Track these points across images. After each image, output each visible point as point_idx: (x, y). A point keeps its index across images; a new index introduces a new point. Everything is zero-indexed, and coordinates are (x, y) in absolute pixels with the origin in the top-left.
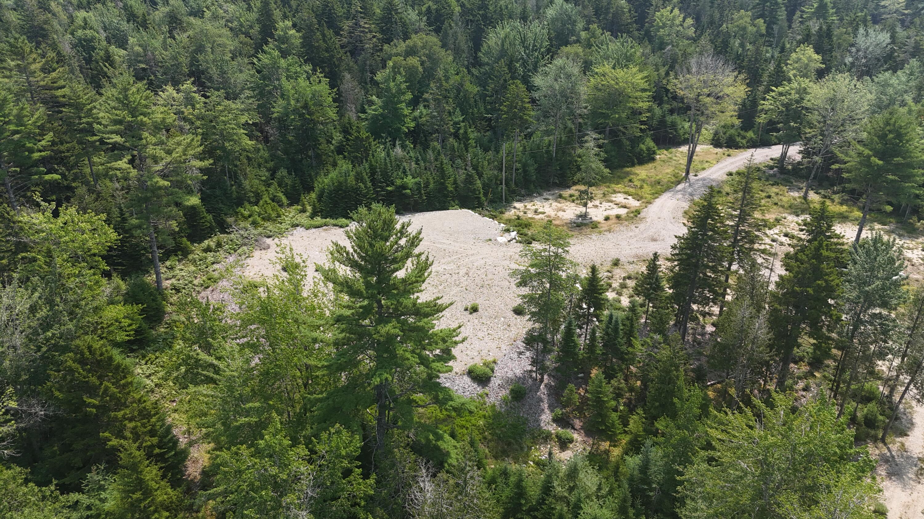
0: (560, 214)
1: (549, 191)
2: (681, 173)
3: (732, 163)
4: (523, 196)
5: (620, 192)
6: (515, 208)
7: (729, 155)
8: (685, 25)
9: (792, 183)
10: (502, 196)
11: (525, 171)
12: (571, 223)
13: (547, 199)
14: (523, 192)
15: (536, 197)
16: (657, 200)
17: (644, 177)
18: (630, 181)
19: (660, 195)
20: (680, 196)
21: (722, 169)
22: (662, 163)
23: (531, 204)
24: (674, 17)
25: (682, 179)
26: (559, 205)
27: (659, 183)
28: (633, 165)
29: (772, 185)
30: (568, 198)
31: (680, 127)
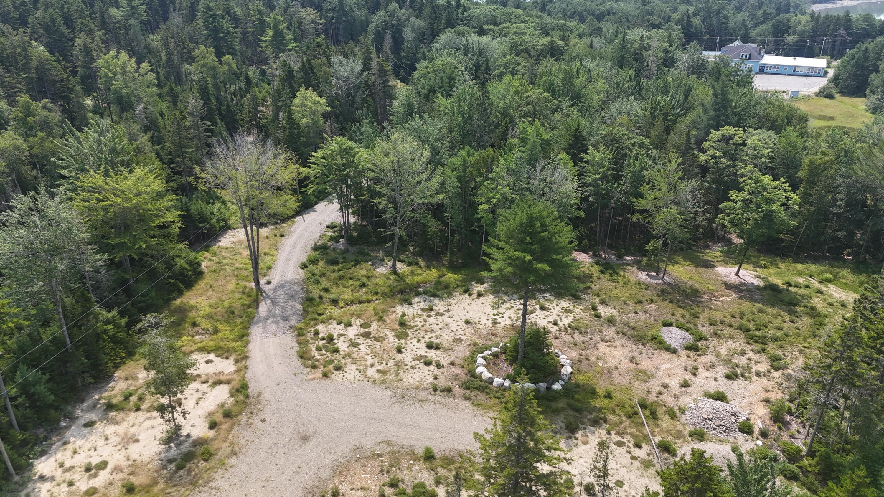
0: (134, 450)
1: (83, 401)
2: (248, 284)
3: (294, 247)
4: (46, 439)
5: (192, 352)
6: (42, 478)
7: (282, 236)
8: (141, 71)
9: (370, 255)
10: (7, 468)
11: (30, 396)
12: (164, 467)
13: (90, 424)
14: (41, 433)
15: (68, 427)
16: (250, 347)
17: (208, 310)
18: (194, 324)
19: (248, 335)
20: (273, 327)
21: (288, 260)
22: (215, 275)
23: (69, 453)
24: (124, 63)
25: (257, 295)
26: (121, 429)
27: (233, 313)
28: (180, 293)
29: (355, 265)
30: (123, 405)
31: (209, 213)
